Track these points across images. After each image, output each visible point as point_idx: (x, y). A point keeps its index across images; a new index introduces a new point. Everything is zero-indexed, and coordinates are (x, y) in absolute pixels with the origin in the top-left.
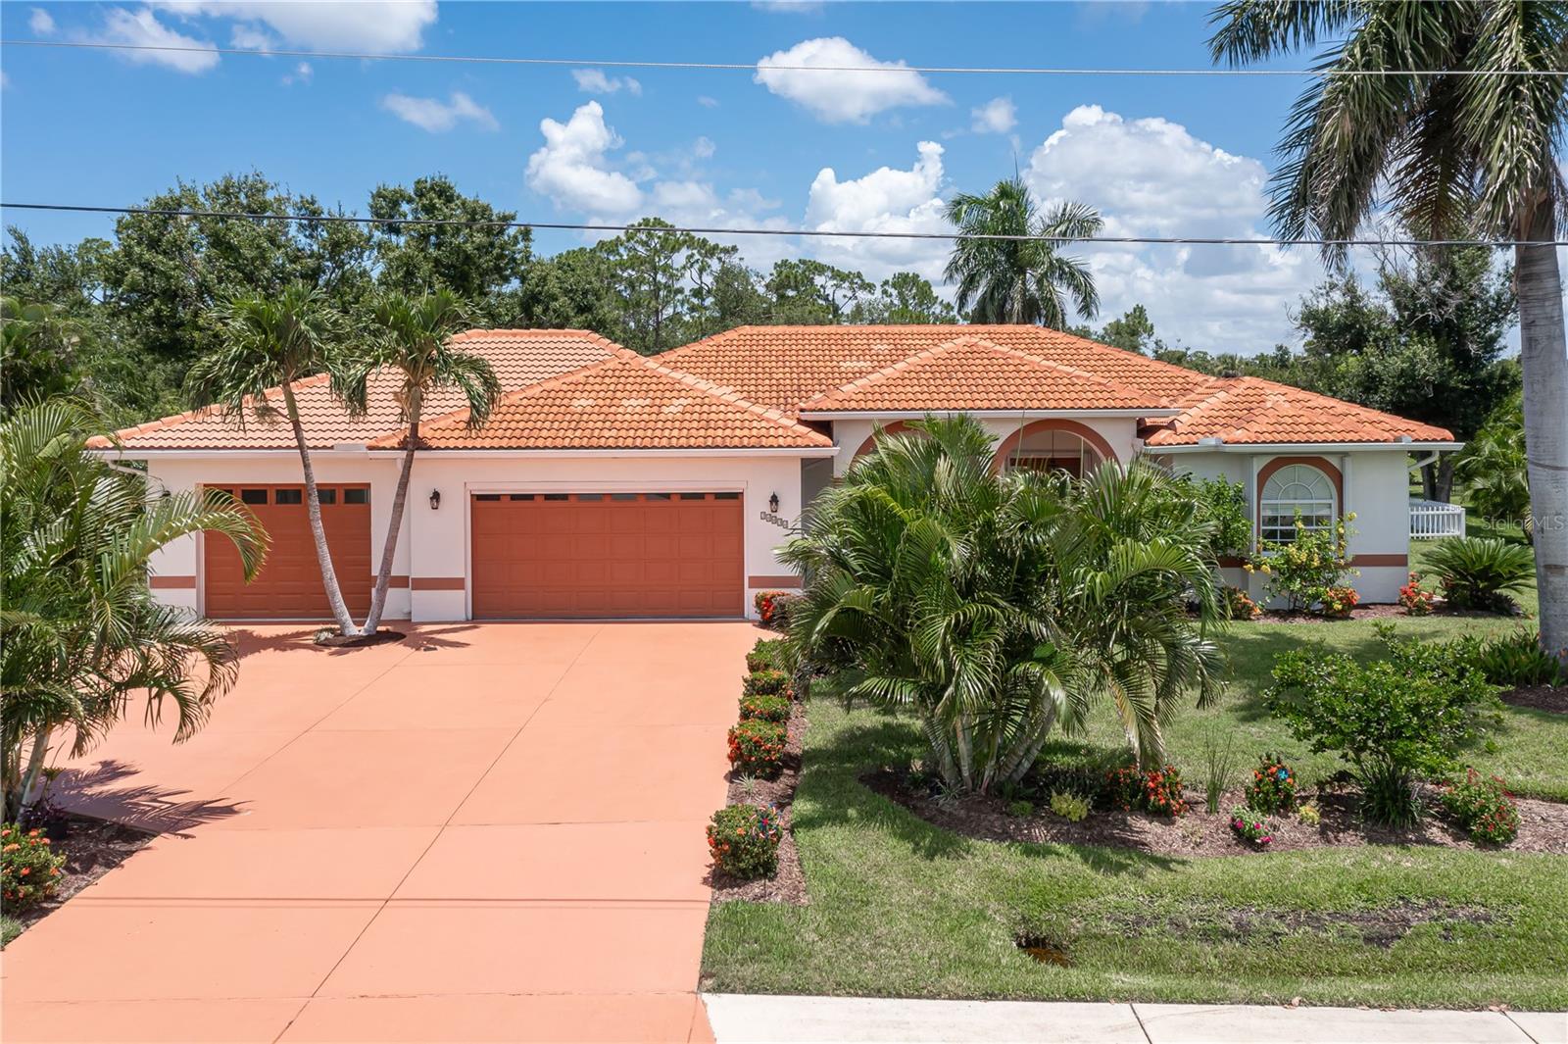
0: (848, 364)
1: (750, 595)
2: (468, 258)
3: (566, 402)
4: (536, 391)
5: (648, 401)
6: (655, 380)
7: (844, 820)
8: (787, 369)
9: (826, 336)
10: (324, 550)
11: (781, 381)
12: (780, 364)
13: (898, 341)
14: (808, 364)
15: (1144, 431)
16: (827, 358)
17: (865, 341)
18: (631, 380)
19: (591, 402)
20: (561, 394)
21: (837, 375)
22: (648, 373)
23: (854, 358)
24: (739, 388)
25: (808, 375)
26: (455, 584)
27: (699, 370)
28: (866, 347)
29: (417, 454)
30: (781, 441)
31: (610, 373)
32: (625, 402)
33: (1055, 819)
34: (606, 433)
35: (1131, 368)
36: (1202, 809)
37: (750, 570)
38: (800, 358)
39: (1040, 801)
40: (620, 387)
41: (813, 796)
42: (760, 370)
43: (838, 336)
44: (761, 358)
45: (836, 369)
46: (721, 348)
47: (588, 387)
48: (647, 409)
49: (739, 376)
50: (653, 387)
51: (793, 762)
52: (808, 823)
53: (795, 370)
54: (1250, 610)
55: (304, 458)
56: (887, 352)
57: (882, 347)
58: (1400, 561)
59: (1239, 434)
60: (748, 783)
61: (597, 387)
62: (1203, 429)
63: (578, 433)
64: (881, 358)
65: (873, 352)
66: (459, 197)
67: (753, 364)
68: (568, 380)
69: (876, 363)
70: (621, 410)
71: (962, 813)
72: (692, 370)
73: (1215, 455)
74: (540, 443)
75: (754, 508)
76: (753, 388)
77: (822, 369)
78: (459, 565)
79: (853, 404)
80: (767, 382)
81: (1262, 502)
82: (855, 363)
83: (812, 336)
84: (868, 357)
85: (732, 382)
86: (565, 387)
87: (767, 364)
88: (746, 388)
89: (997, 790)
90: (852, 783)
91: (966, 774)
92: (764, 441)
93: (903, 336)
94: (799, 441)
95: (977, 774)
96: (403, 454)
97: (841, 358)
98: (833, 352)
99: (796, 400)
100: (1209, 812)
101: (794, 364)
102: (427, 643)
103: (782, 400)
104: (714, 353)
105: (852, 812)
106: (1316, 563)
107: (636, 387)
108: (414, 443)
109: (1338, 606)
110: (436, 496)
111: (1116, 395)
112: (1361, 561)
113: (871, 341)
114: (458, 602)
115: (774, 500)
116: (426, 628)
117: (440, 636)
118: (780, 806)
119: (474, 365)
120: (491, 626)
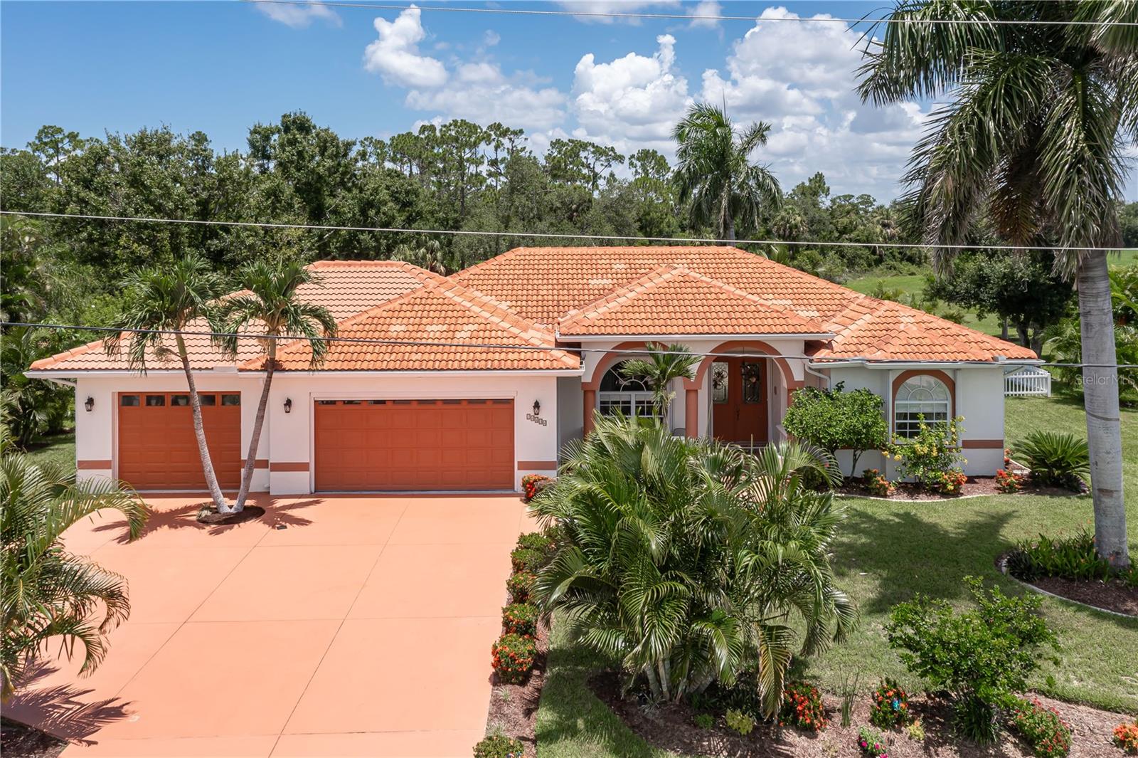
0: (595, 281)
1: (520, 476)
2: (320, 177)
3: (385, 327)
4: (363, 318)
5: (445, 327)
6: (451, 307)
7: (572, 732)
8: (550, 287)
9: (579, 257)
10: (205, 452)
11: (545, 297)
12: (545, 281)
13: (632, 261)
14: (565, 281)
15: (811, 347)
16: (580, 276)
17: (608, 261)
18: (433, 307)
19: (403, 328)
20: (382, 321)
21: (586, 292)
22: (446, 301)
23: (600, 276)
24: (514, 303)
25: (565, 292)
26: (303, 467)
27: (485, 287)
28: (608, 266)
29: (275, 375)
30: (542, 364)
31: (418, 301)
32: (429, 328)
33: (729, 732)
34: (414, 357)
35: (803, 286)
36: (837, 718)
37: (519, 457)
38: (560, 276)
39: (718, 713)
40: (425, 314)
41: (554, 706)
42: (530, 287)
43: (588, 257)
44: (531, 276)
45: (586, 287)
46: (502, 267)
47: (402, 314)
48: (445, 335)
49: (515, 292)
50: (450, 314)
51: (541, 661)
52: (545, 737)
53: (556, 287)
54: (885, 489)
55: (189, 377)
56: (623, 271)
57: (619, 266)
58: (998, 444)
59: (879, 355)
60: (505, 691)
61: (408, 314)
62: (853, 348)
63: (393, 357)
64: (619, 276)
65: (614, 271)
66: (314, 127)
67: (525, 282)
68: (387, 308)
69: (615, 281)
70: (425, 335)
71: (661, 722)
72: (480, 287)
73: (860, 369)
74: (365, 365)
75: (522, 411)
76: (524, 303)
77: (576, 286)
78: (305, 452)
79: (596, 330)
80: (535, 298)
81: (896, 402)
82: (600, 281)
83: (569, 257)
84: (609, 276)
85: (509, 297)
86: (385, 314)
87: (535, 282)
88: (519, 303)
89: (688, 699)
90: (583, 689)
91: (665, 689)
92: (529, 364)
93: (636, 257)
94: (555, 364)
95: (673, 687)
96: (265, 375)
97: (590, 276)
98: (584, 271)
99: (556, 314)
100: (843, 725)
101: (555, 281)
102: (280, 520)
103: (545, 314)
104: (497, 272)
105: (580, 723)
106: (935, 454)
107: (437, 314)
108: (273, 366)
109: (950, 487)
110: (288, 403)
111: (790, 321)
112: (968, 444)
113: (613, 261)
114: (304, 480)
115: (537, 405)
116: (280, 503)
117: (289, 512)
118: (528, 713)
119: (316, 313)
120: (328, 502)
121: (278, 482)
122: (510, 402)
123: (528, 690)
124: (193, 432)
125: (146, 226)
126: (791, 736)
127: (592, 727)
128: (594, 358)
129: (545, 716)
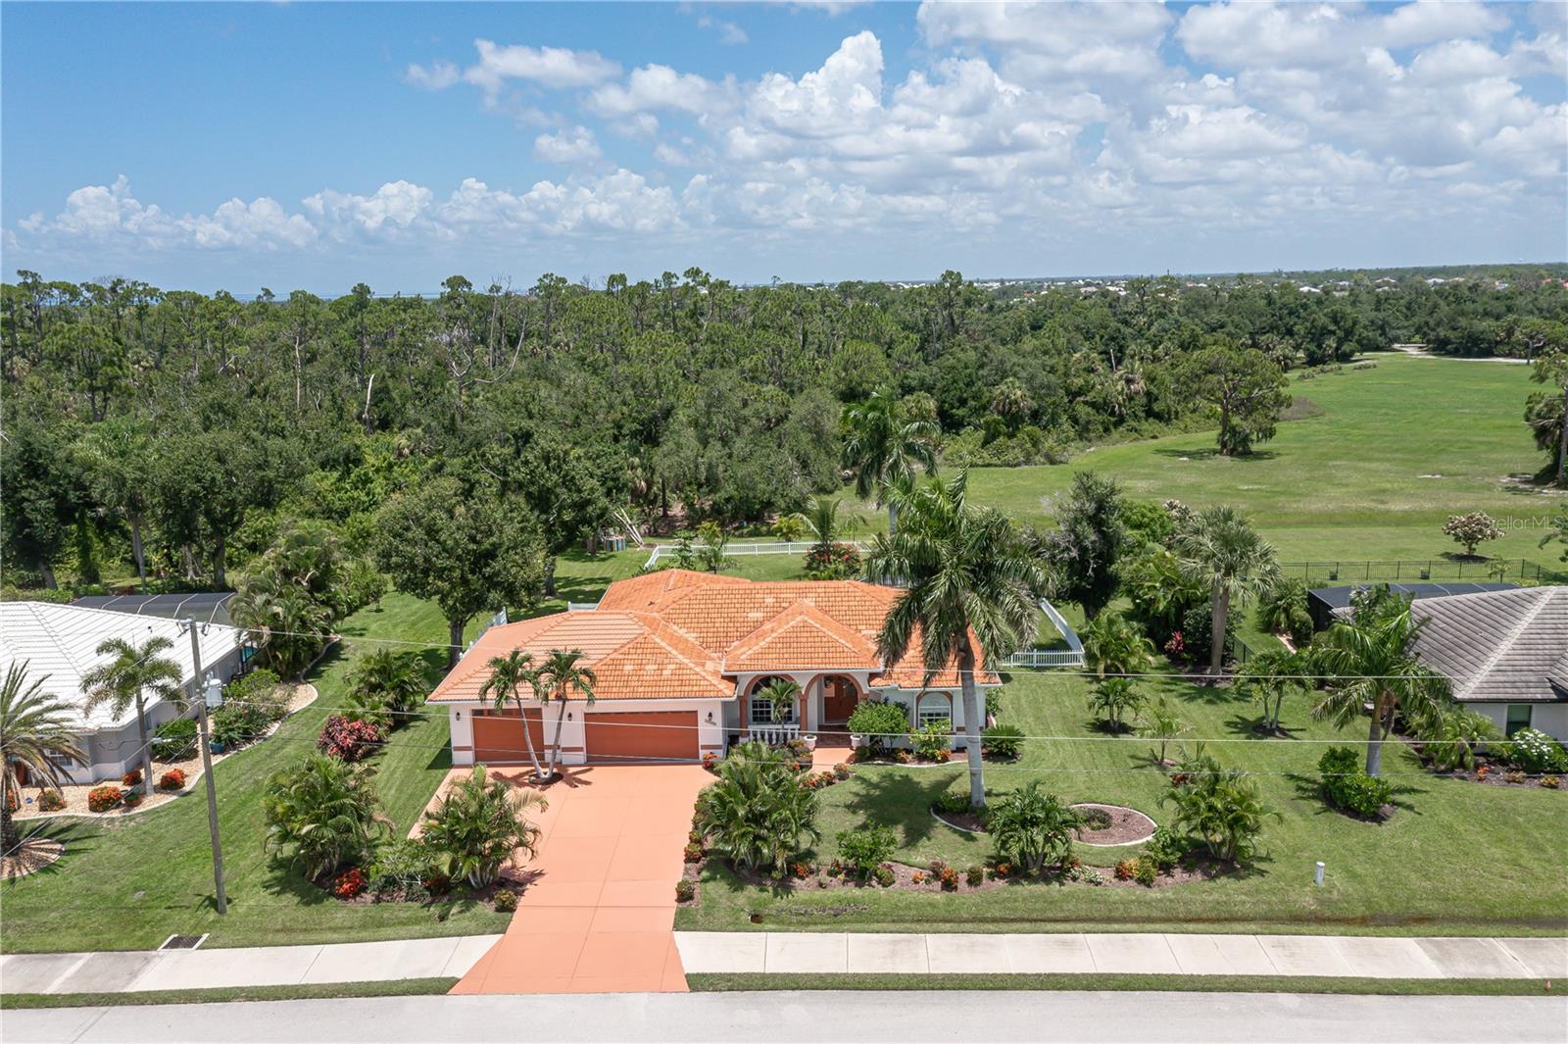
1: (702, 753)
4: (607, 661)
6: (659, 651)
7: (715, 879)
10: (530, 745)
11: (719, 629)
15: (873, 675)
16: (742, 610)
17: (762, 595)
18: (648, 651)
19: (632, 667)
20: (619, 662)
21: (745, 624)
22: (656, 646)
23: (755, 610)
25: (732, 624)
26: (580, 749)
28: (762, 600)
30: (712, 694)
31: (639, 645)
32: (647, 667)
33: (773, 879)
34: (640, 689)
36: (815, 874)
37: (701, 742)
38: (729, 610)
39: (770, 873)
40: (644, 656)
41: (708, 870)
42: (709, 620)
43: (749, 591)
45: (745, 619)
46: (691, 602)
47: (630, 656)
48: (656, 672)
51: (705, 853)
52: (705, 881)
53: (726, 619)
54: (905, 759)
56: (772, 604)
59: (908, 683)
60: (689, 865)
61: (634, 656)
62: (896, 676)
63: (629, 688)
64: (768, 609)
65: (765, 604)
67: (706, 615)
68: (621, 651)
69: (765, 614)
71: (746, 878)
74: (613, 696)
75: (702, 717)
77: (739, 619)
78: (581, 742)
79: (745, 667)
80: (712, 630)
81: (920, 707)
82: (755, 614)
83: (737, 591)
84: (762, 609)
85: (695, 630)
86: (620, 657)
87: (713, 615)
89: (758, 871)
90: (720, 864)
92: (706, 694)
93: (782, 591)
94: (720, 694)
95: (754, 864)
96: (561, 703)
97: (749, 610)
98: (746, 605)
99: (725, 644)
100: (815, 877)
101: (726, 615)
102: (573, 782)
103: (718, 644)
104: (687, 606)
105: (718, 877)
107: (651, 656)
109: (941, 757)
110: (570, 714)
113: (766, 595)
114: (581, 757)
115: (710, 715)
116: (572, 770)
117: (579, 776)
118: (699, 873)
119: (585, 672)
120: (596, 769)
121: (566, 758)
122: (696, 712)
123: (698, 865)
124: (524, 739)
125: (445, 569)
126: (796, 880)
127: (722, 878)
128: (744, 683)
129: (705, 874)
